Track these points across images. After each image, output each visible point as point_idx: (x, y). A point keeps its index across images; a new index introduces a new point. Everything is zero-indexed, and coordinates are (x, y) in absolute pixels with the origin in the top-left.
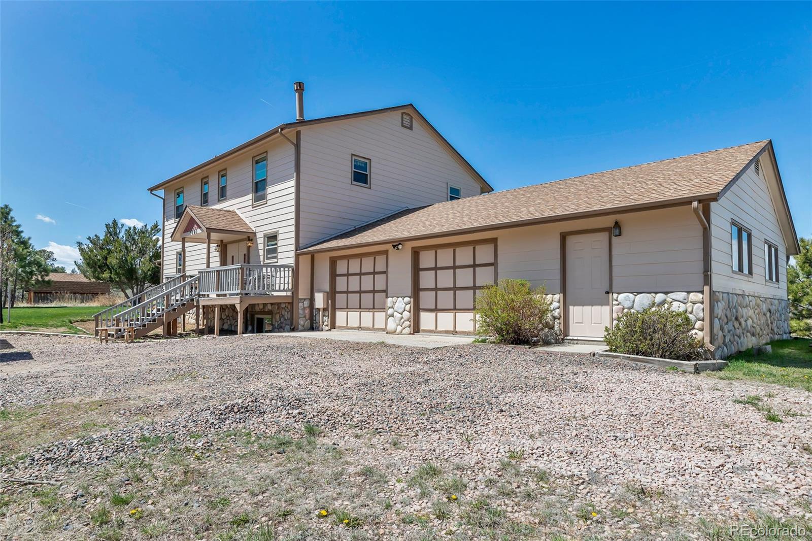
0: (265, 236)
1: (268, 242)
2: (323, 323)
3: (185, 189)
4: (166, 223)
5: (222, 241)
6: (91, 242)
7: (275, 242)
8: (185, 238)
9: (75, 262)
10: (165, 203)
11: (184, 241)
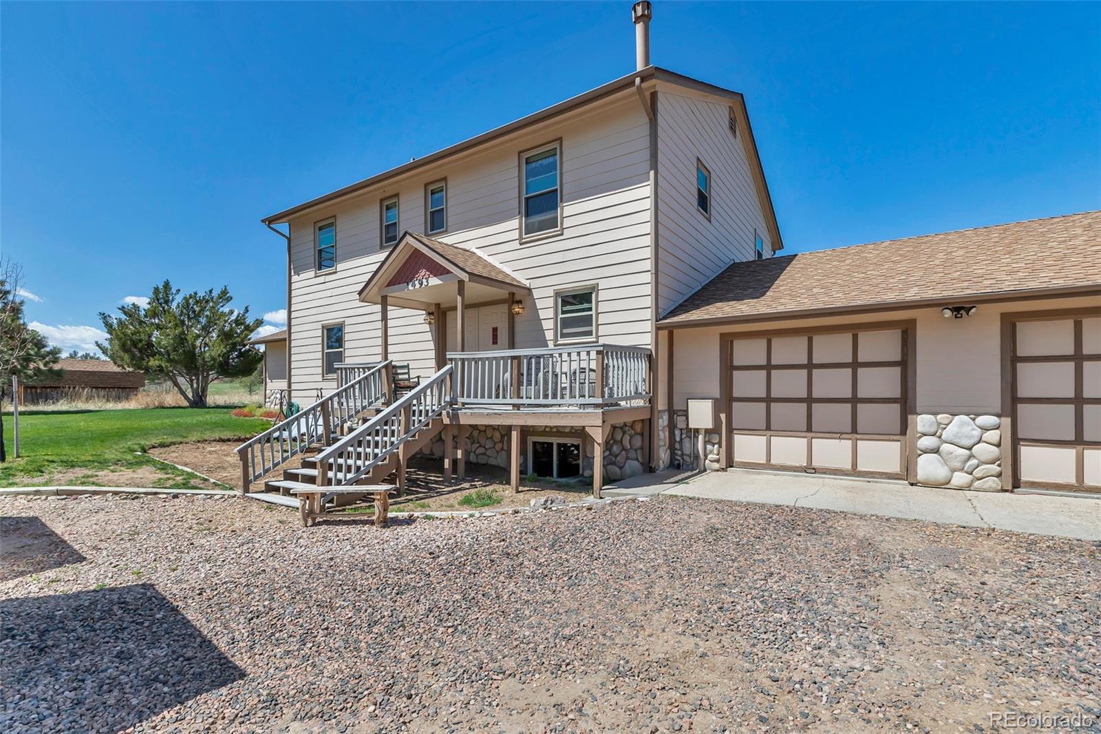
0: (557, 294)
1: (562, 306)
2: (706, 456)
3: (338, 220)
4: (295, 278)
5: (438, 305)
6: (125, 313)
7: (586, 306)
8: (387, 296)
9: (97, 342)
10: (292, 245)
11: (384, 302)
